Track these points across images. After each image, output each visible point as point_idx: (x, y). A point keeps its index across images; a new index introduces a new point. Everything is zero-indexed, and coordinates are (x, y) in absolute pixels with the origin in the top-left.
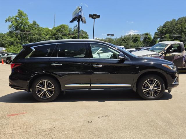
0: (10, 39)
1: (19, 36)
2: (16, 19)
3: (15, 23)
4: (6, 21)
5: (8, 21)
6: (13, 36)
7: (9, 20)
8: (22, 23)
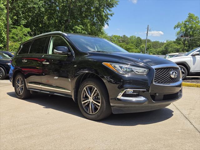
0: (177, 47)
1: (187, 42)
2: (185, 24)
3: (183, 28)
4: (175, 28)
5: (176, 28)
6: (180, 43)
7: (178, 26)
8: (191, 28)
